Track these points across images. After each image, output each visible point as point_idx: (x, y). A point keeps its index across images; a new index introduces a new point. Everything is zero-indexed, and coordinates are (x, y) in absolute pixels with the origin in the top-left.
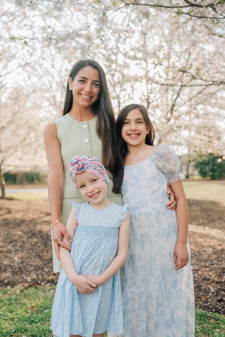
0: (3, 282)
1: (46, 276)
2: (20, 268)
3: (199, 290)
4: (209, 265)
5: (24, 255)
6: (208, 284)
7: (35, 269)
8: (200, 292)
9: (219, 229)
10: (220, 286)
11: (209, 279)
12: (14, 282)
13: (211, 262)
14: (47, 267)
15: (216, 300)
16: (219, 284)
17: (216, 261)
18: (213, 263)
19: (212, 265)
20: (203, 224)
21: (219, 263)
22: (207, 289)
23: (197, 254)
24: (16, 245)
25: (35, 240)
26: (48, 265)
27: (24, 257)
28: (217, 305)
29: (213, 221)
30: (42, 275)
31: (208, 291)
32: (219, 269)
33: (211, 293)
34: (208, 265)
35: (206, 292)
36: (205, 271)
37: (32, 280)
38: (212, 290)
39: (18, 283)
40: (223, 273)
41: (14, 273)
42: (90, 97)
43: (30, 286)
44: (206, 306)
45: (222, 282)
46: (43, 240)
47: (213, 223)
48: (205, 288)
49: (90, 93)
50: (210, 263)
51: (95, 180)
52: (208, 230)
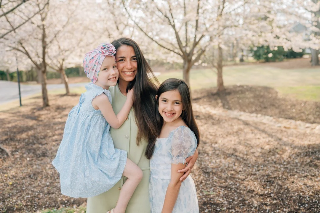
0: (70, 201)
3: (243, 205)
4: (256, 171)
6: (252, 196)
8: (245, 207)
9: (271, 116)
10: (263, 199)
11: (254, 191)
12: (79, 201)
13: (258, 167)
16: (262, 197)
17: (262, 166)
18: (260, 168)
20: (256, 111)
21: (265, 168)
22: (251, 203)
29: (265, 108)
31: (251, 206)
32: (264, 177)
33: (254, 208)
35: (249, 207)
36: (250, 181)
38: (256, 204)
42: (132, 72)
45: (265, 195)
47: (265, 110)
48: (248, 203)
49: (131, 69)
50: (256, 169)
52: (260, 117)
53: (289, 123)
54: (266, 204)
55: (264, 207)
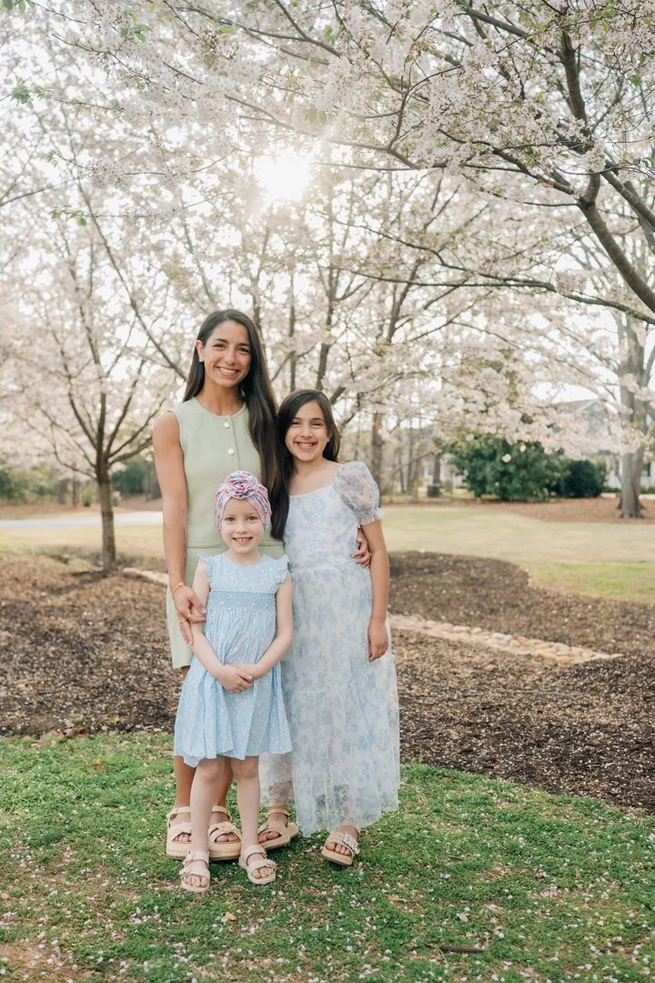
0: (13, 728)
1: (105, 717)
2: (41, 703)
4: (458, 697)
5: (37, 679)
6: (448, 727)
7: (75, 705)
9: (506, 633)
10: (472, 729)
11: (452, 719)
12: (37, 728)
13: (465, 691)
14: (101, 701)
15: (459, 751)
16: (470, 727)
17: (475, 691)
19: (465, 697)
20: (468, 620)
22: (445, 735)
23: (435, 677)
24: (11, 658)
25: (53, 648)
26: (102, 698)
27: (39, 682)
28: (458, 758)
29: (492, 611)
30: (96, 715)
31: (446, 738)
32: (476, 704)
33: (451, 741)
34: (455, 697)
36: (446, 707)
37: (77, 724)
38: (455, 736)
39: (47, 731)
40: (484, 709)
41: (29, 711)
42: (234, 372)
43: (76, 733)
44: (437, 761)
45: (477, 724)
46: (72, 648)
47: (493, 617)
49: (233, 364)
51: (253, 518)
52: (477, 633)
53: (553, 649)
54: (478, 737)
55: (474, 740)
